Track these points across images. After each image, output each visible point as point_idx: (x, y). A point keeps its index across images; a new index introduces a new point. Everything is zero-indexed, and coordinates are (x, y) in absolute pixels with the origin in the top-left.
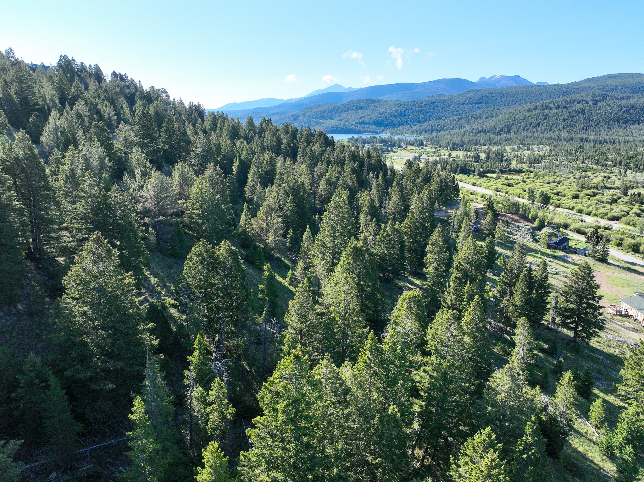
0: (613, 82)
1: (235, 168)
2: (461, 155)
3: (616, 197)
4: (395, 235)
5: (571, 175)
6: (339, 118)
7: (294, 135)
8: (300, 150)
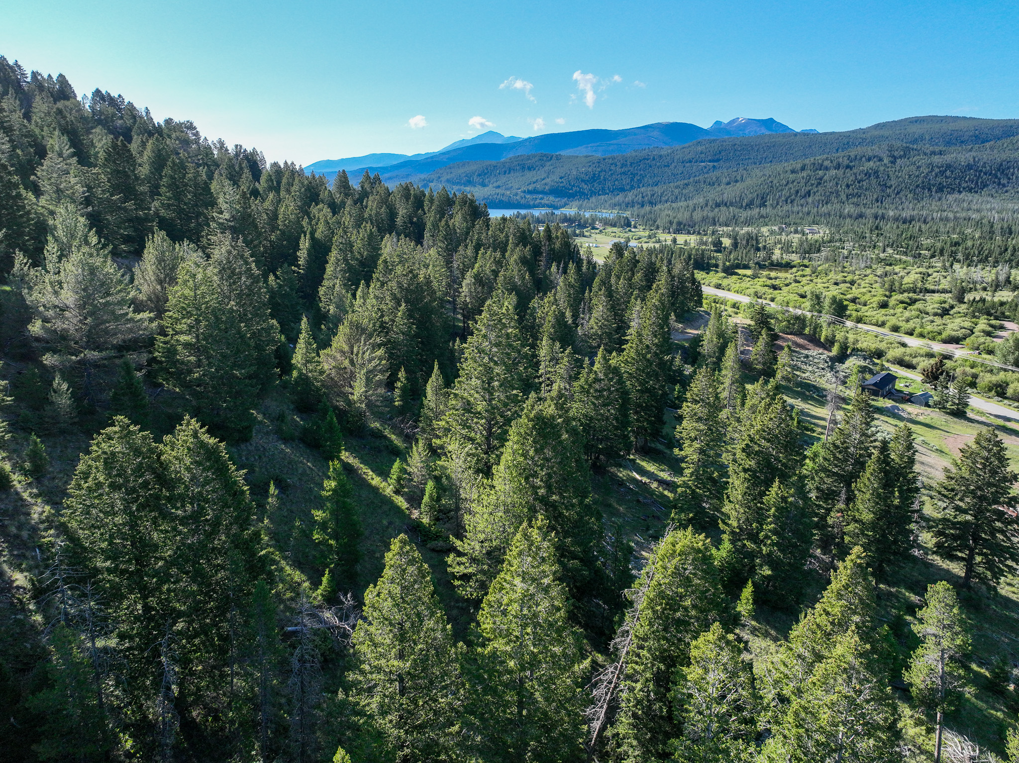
0: (916, 130)
1: (303, 254)
2: (692, 241)
3: (946, 306)
4: (611, 379)
5: (869, 271)
6: (495, 185)
7: (419, 202)
8: (429, 225)
